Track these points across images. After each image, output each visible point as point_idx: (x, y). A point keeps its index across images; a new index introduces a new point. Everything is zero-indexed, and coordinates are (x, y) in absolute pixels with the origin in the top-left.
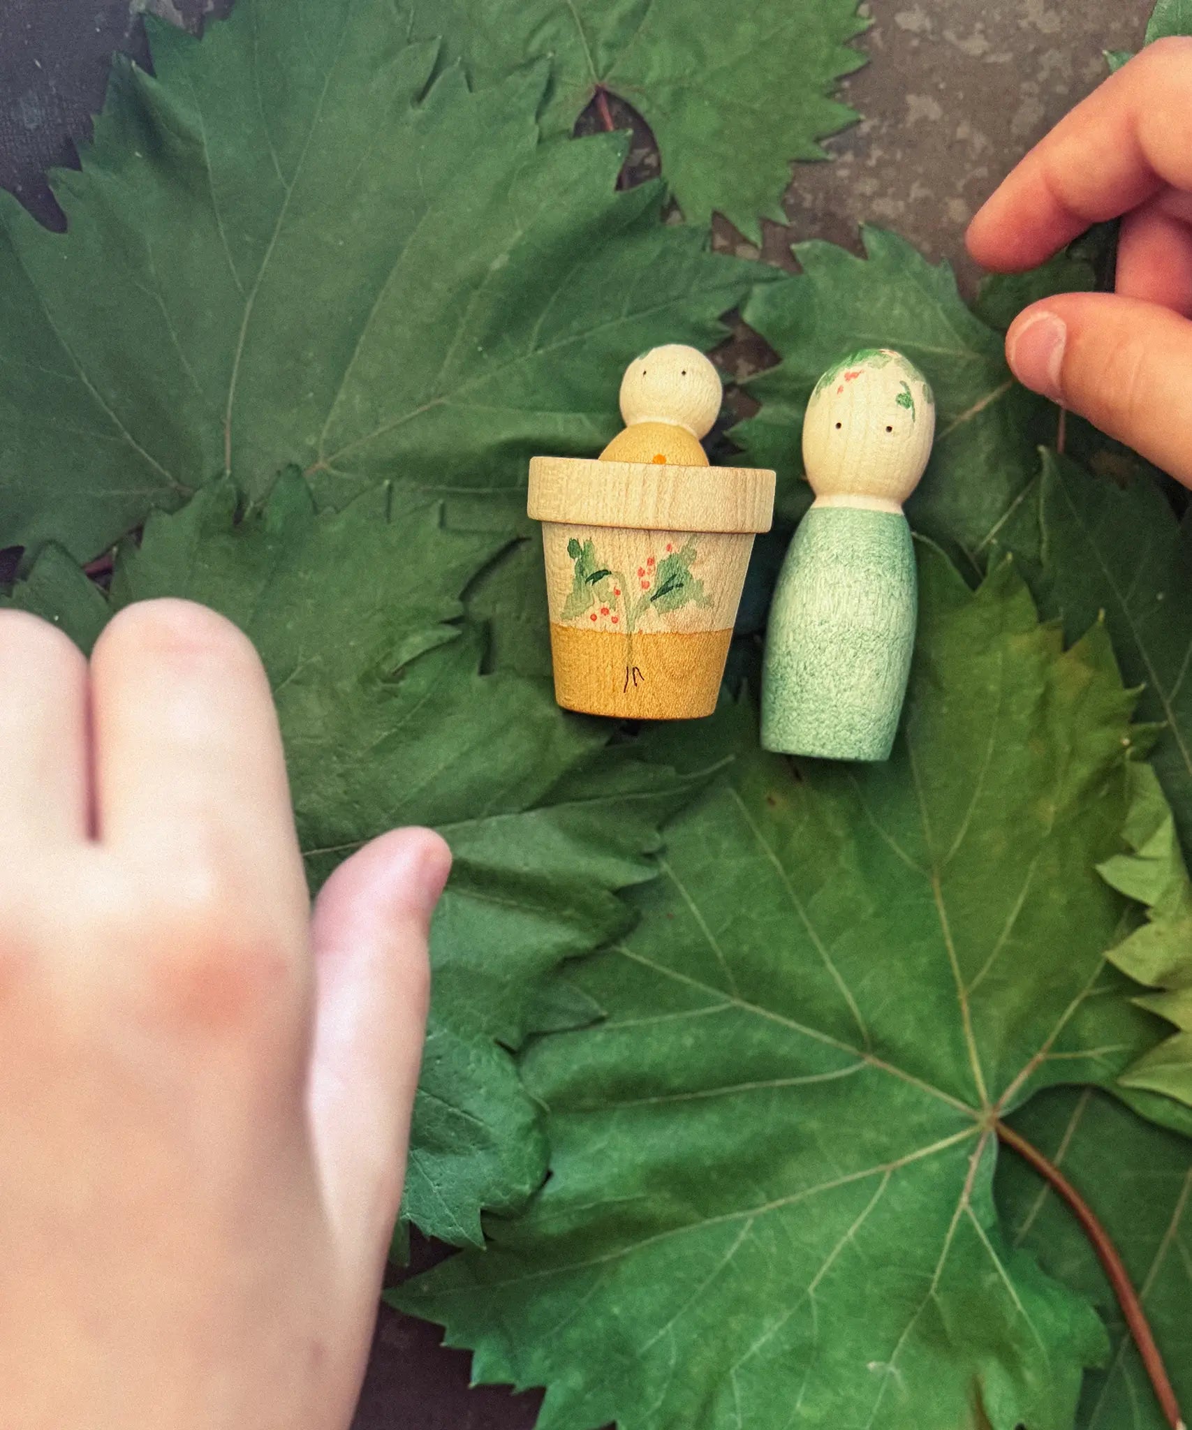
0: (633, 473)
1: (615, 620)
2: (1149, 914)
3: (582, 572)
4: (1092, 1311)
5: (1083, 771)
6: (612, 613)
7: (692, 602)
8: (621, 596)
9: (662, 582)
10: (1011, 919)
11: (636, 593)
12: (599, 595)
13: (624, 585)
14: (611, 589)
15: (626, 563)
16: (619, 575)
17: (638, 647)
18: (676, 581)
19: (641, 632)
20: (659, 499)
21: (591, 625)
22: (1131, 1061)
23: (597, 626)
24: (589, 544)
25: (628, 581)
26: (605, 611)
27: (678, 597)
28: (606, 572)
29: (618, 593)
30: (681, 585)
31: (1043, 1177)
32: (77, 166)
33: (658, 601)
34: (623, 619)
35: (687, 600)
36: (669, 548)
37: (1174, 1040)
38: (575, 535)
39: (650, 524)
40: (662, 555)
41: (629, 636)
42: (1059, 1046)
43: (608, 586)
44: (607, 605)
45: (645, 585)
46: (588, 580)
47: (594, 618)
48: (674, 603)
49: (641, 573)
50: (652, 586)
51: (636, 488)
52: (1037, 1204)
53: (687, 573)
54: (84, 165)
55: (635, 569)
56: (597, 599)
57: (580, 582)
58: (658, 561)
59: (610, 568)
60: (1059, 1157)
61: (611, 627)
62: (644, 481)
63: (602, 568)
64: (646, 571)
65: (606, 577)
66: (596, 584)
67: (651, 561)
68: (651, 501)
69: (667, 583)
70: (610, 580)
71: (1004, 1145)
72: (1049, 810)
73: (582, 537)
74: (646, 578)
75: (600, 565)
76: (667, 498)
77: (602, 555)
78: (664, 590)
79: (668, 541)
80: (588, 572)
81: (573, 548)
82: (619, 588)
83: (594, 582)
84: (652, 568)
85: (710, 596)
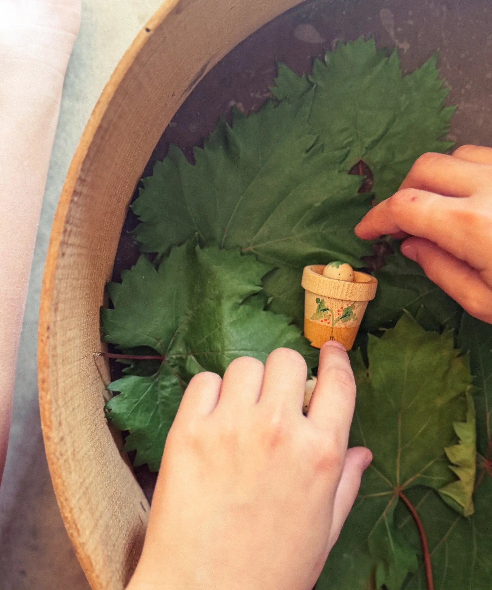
0: (340, 284)
1: (329, 323)
2: (460, 442)
3: (320, 308)
4: (415, 556)
5: (453, 394)
6: (328, 321)
7: (352, 319)
8: (331, 317)
9: (344, 314)
10: (420, 431)
11: (336, 316)
12: (324, 315)
13: (333, 314)
14: (328, 314)
15: (334, 308)
16: (332, 311)
17: (334, 331)
18: (348, 314)
19: (336, 327)
20: (347, 292)
21: (320, 323)
22: (444, 484)
23: (323, 324)
24: (323, 301)
25: (334, 314)
26: (326, 320)
27: (348, 318)
28: (327, 309)
29: (330, 316)
30: (349, 315)
31: (411, 512)
32: (202, 147)
33: (342, 319)
34: (331, 323)
35: (351, 319)
36: (348, 305)
37: (458, 482)
38: (319, 297)
39: (344, 298)
40: (345, 306)
41: (332, 328)
42: (425, 473)
43: (328, 313)
44: (327, 318)
45: (339, 314)
46: (321, 310)
47: (322, 321)
48: (347, 319)
49: (338, 311)
50: (341, 315)
51: (341, 288)
52: (407, 520)
53: (352, 312)
54: (205, 148)
55: (337, 309)
56: (323, 316)
57: (318, 310)
58: (344, 308)
59: (329, 308)
60: (417, 508)
61: (327, 325)
62: (343, 287)
63: (326, 308)
64: (340, 310)
65: (327, 311)
66: (324, 312)
67: (342, 308)
68: (345, 292)
69: (346, 314)
70: (329, 312)
71: (401, 499)
72: (440, 402)
73: (321, 299)
74: (340, 312)
75: (326, 307)
76: (350, 292)
77: (327, 304)
78: (345, 316)
79: (348, 303)
80: (322, 308)
81: (318, 300)
82: (331, 314)
83: (323, 312)
84: (342, 310)
85: (357, 318)
